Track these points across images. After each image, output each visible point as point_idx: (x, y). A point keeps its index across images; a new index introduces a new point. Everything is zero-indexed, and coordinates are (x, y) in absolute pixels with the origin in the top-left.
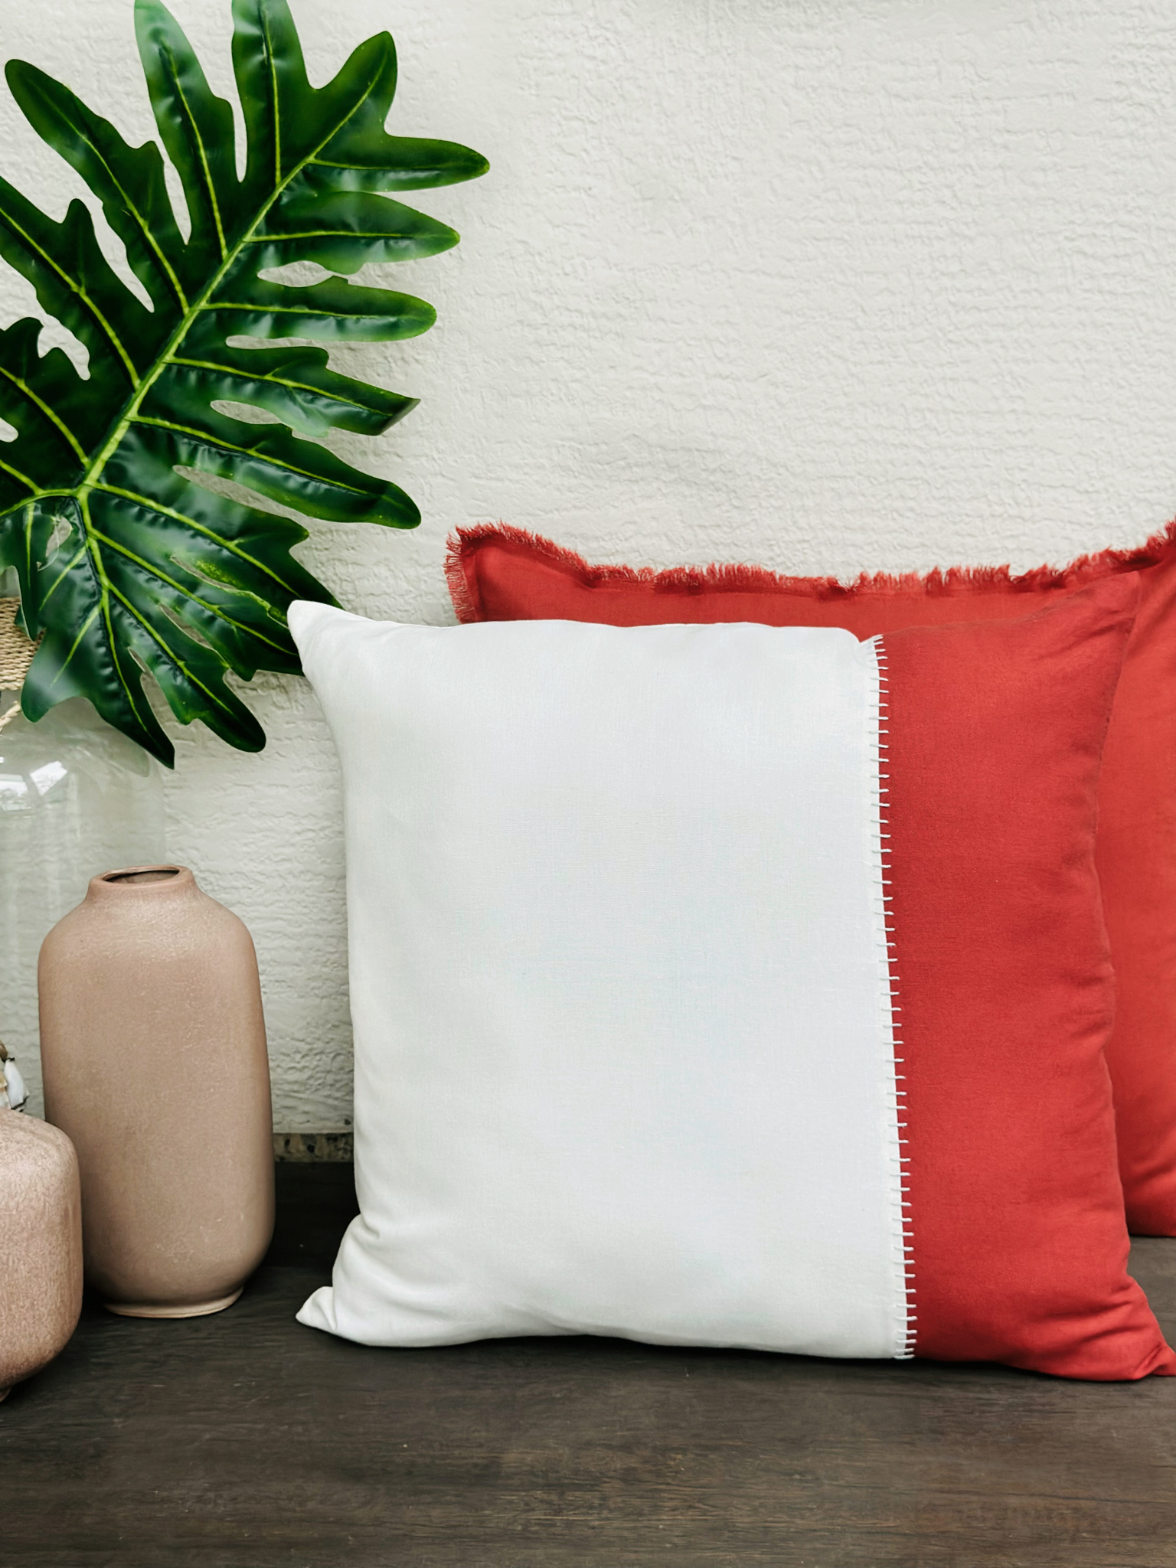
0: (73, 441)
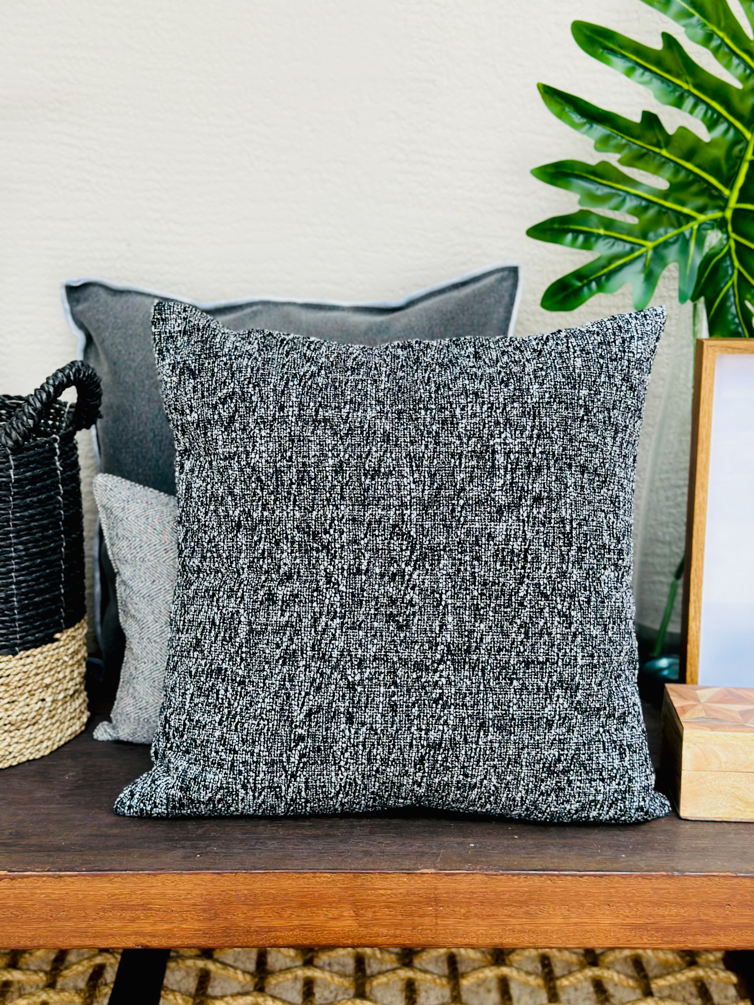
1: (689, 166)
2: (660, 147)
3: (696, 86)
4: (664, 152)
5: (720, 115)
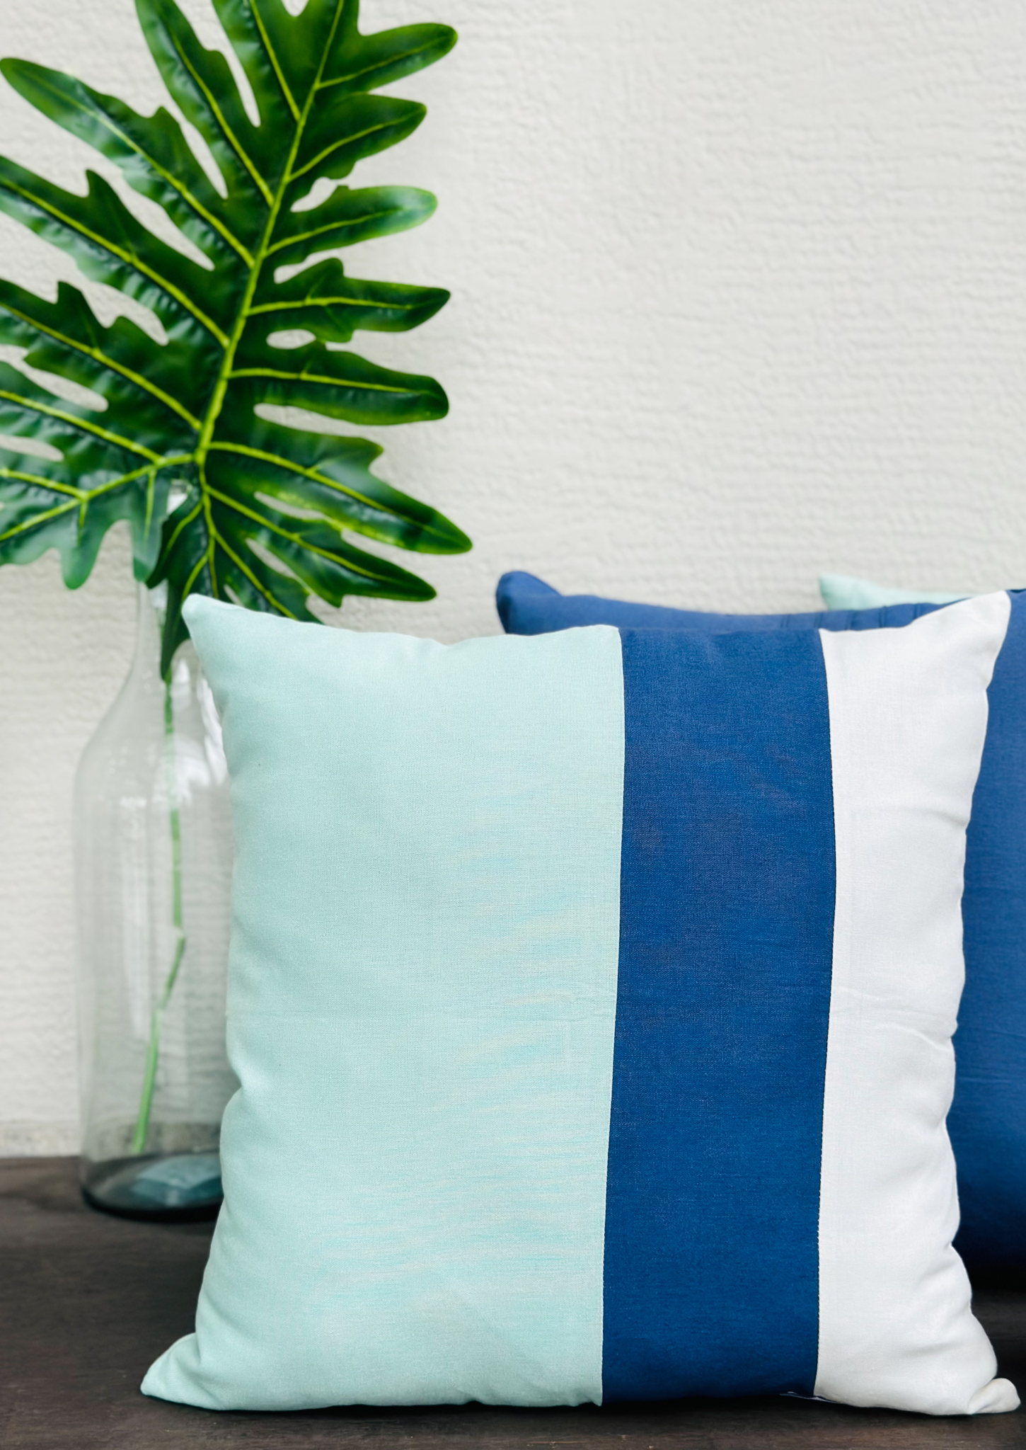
0: (175, 405)
1: (138, 379)
2: (91, 346)
3: (143, 258)
4: (98, 354)
5: (181, 306)
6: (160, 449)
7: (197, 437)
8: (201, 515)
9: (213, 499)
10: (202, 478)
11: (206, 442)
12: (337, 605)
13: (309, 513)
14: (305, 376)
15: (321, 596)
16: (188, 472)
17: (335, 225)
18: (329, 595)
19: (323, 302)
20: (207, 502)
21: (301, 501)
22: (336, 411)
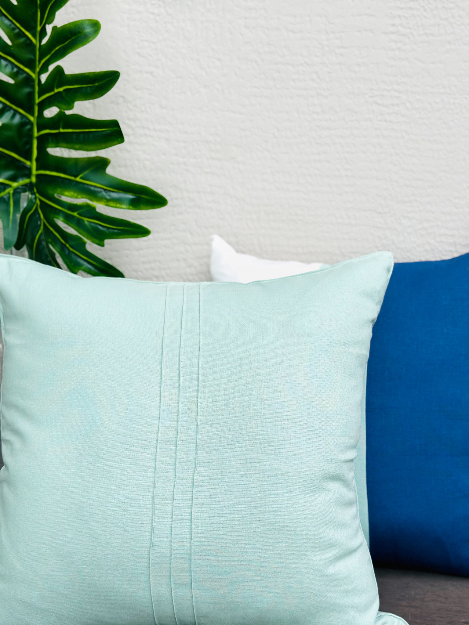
0: (15, 156)
6: (13, 179)
7: (30, 169)
8: (36, 209)
9: (40, 200)
10: (35, 190)
11: (34, 172)
12: (103, 245)
13: (81, 200)
14: (62, 130)
15: (93, 242)
16: (29, 187)
17: (57, 48)
18: (97, 241)
19: (61, 89)
20: (38, 202)
21: (76, 195)
22: (77, 147)
